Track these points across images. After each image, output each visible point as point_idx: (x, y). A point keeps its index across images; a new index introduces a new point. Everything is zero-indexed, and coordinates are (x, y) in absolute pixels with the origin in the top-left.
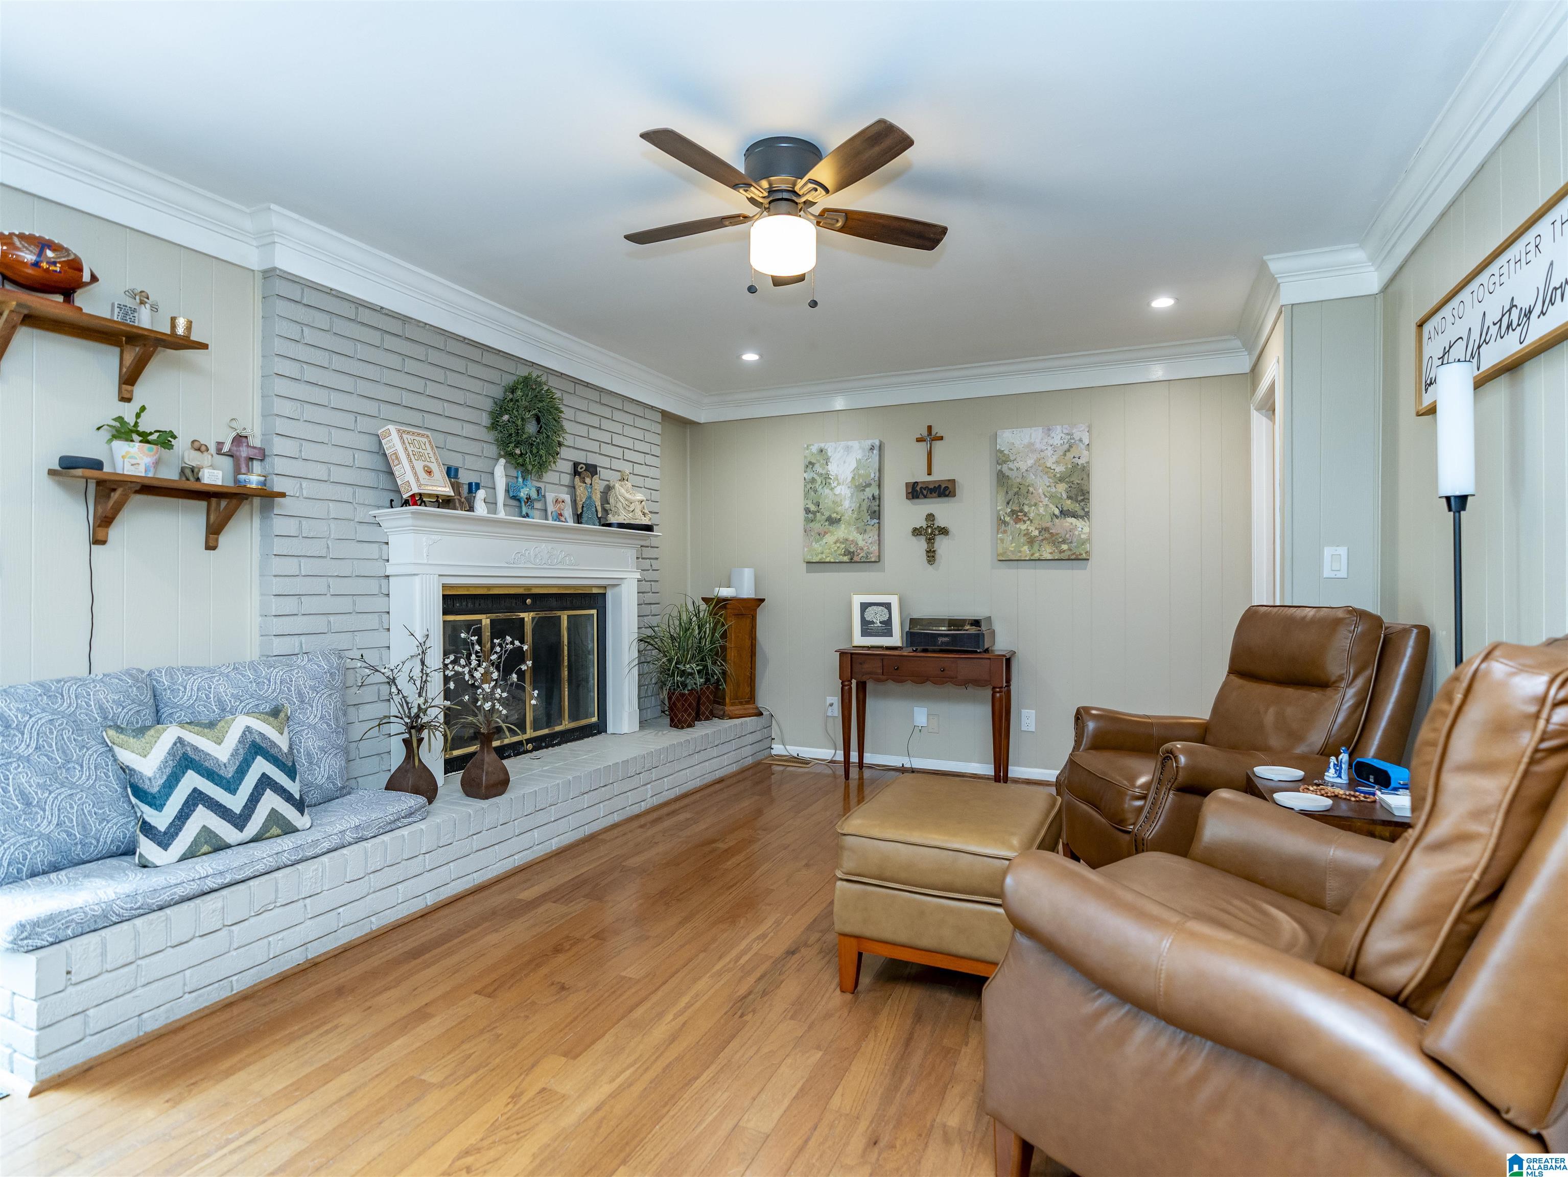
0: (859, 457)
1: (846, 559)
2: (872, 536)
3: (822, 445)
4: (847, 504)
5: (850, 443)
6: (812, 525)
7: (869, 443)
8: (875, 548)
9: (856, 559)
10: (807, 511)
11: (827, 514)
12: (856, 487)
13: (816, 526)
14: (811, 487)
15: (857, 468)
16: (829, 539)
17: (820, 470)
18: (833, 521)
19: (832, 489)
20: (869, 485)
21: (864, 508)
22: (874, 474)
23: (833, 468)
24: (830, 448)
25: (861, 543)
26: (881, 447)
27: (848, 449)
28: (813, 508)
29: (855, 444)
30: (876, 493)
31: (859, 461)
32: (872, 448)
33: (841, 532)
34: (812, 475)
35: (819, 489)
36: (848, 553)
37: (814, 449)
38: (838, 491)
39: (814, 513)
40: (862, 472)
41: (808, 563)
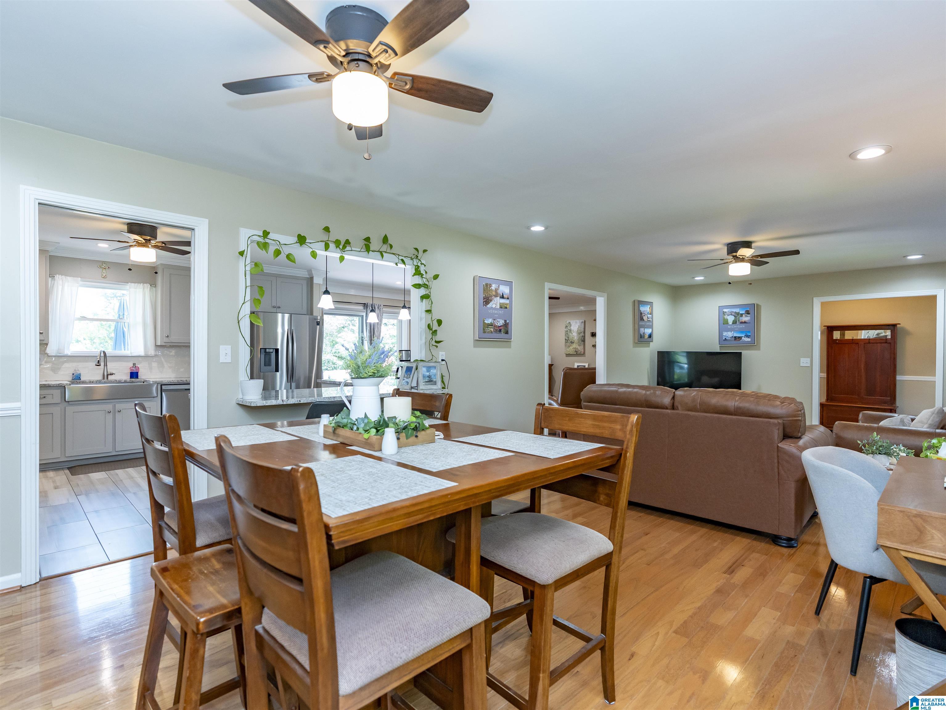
0: (579, 325)
1: (575, 353)
2: (582, 347)
3: (570, 321)
4: (576, 338)
5: (577, 321)
6: (567, 343)
7: (581, 321)
8: (583, 350)
9: (578, 353)
10: (566, 340)
11: (571, 341)
12: (578, 333)
13: (568, 344)
14: (567, 333)
15: (578, 328)
16: (571, 348)
17: (569, 328)
18: (572, 343)
19: (572, 334)
20: (581, 333)
21: (580, 339)
22: (583, 330)
23: (572, 328)
24: (571, 322)
25: (579, 349)
26: (585, 322)
27: (576, 322)
28: (567, 339)
29: (578, 321)
30: (583, 335)
31: (579, 326)
32: (582, 323)
33: (574, 346)
34: (567, 329)
35: (569, 333)
36: (576, 351)
37: (568, 322)
38: (573, 334)
39: (567, 340)
40: (579, 329)
41: (566, 354)
